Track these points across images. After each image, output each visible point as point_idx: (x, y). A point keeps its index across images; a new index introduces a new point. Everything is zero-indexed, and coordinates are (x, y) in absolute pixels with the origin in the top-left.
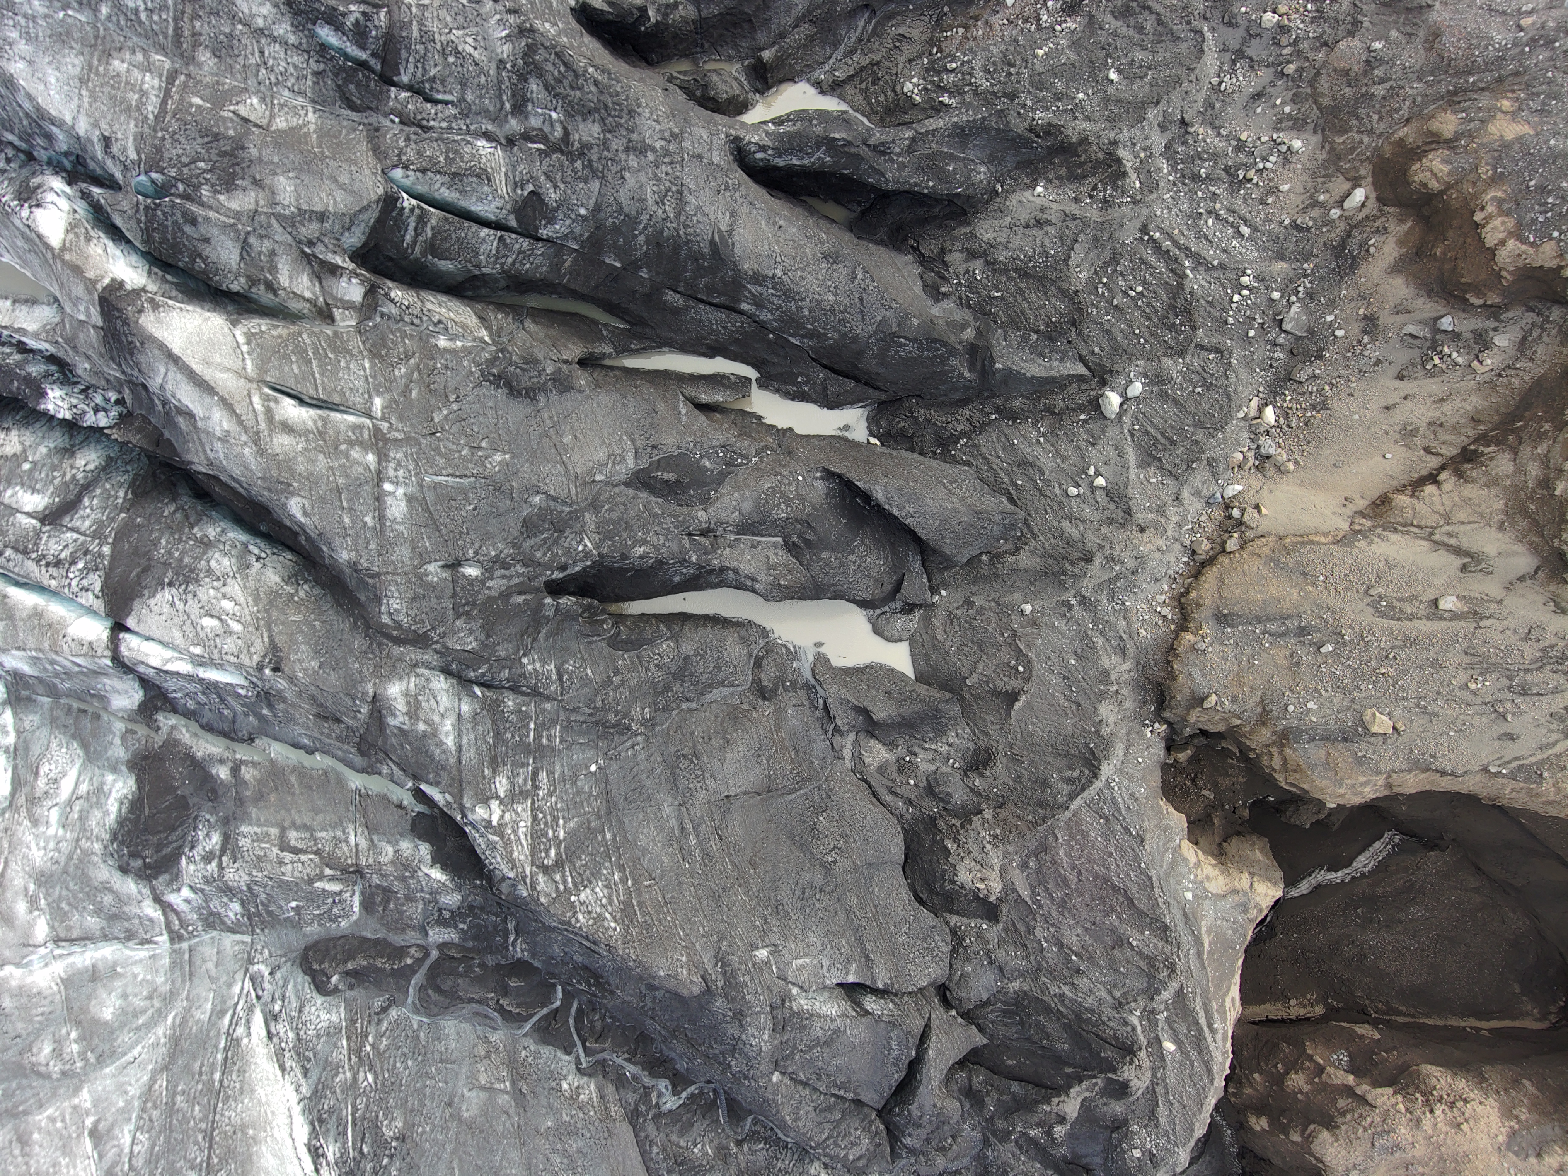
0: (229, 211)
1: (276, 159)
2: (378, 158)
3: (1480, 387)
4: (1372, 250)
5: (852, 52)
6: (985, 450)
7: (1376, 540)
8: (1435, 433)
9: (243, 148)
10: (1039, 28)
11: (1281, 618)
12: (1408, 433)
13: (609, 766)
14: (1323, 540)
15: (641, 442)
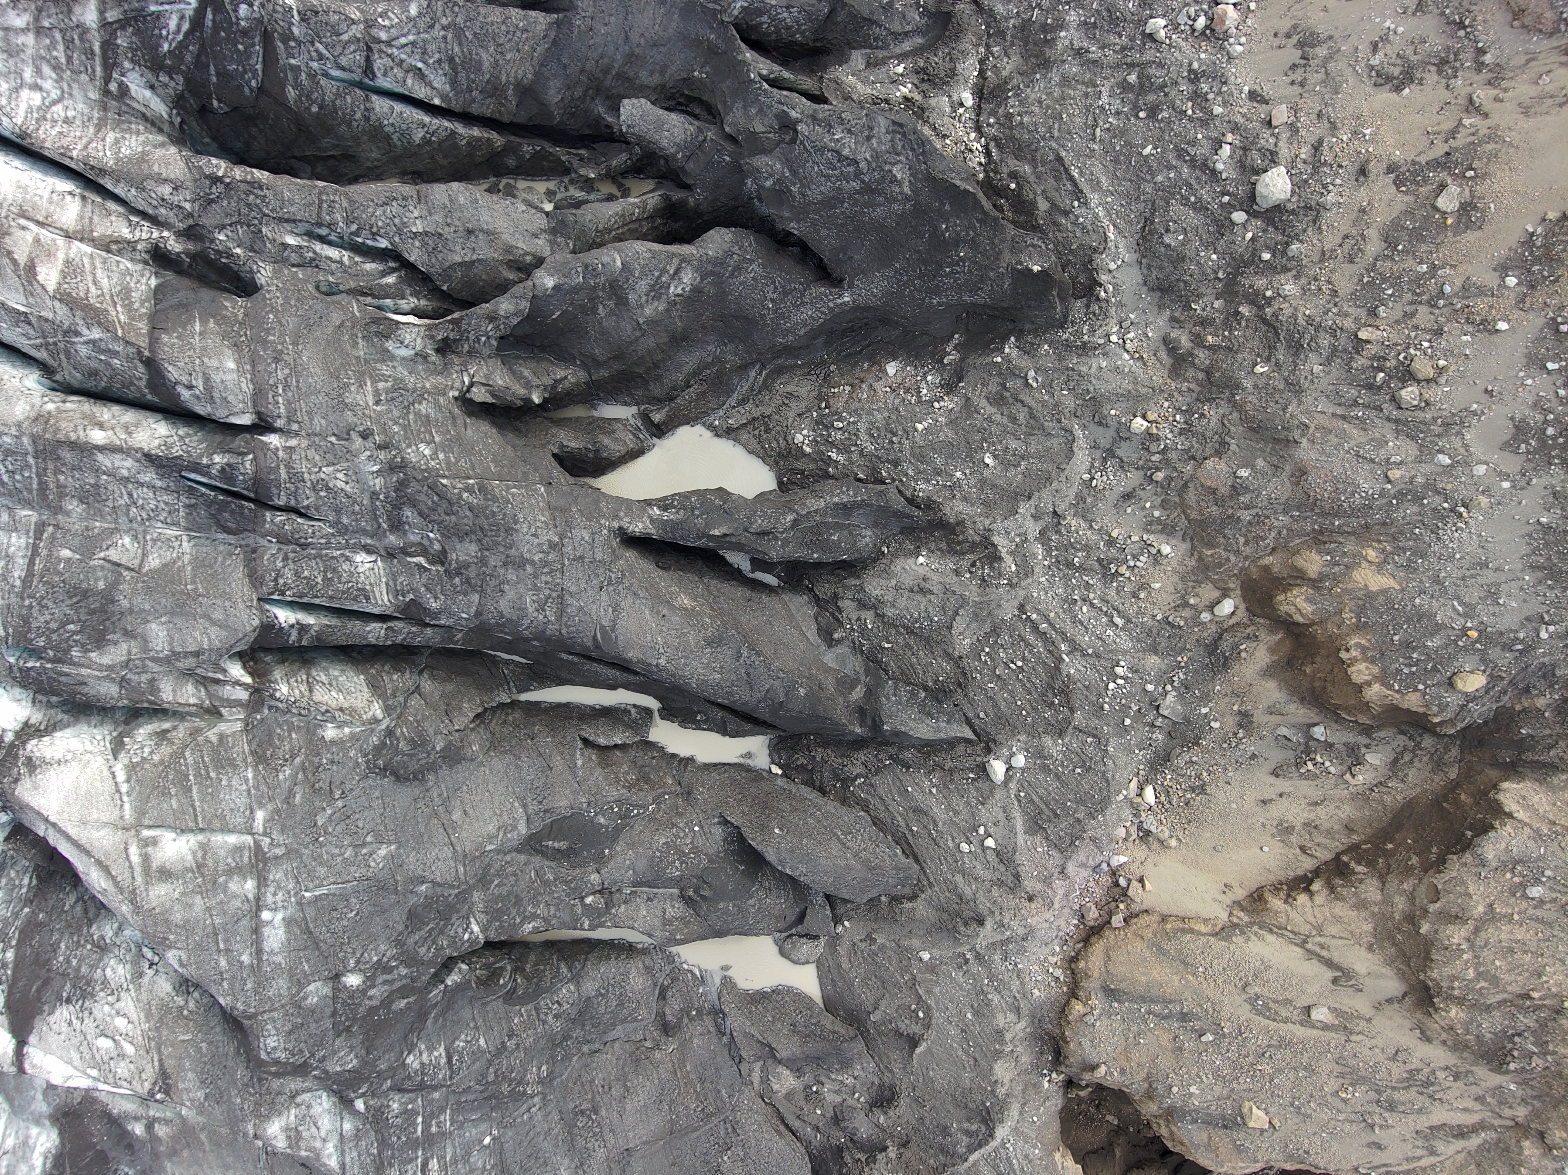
0: (100, 667)
1: (147, 607)
2: (254, 586)
3: (1354, 797)
4: (1243, 655)
5: (743, 401)
6: (881, 792)
7: (1253, 937)
8: (1310, 834)
9: (113, 601)
10: (919, 401)
11: (1164, 1001)
12: (1284, 830)
13: (504, 1134)
14: (1203, 928)
15: (533, 807)
